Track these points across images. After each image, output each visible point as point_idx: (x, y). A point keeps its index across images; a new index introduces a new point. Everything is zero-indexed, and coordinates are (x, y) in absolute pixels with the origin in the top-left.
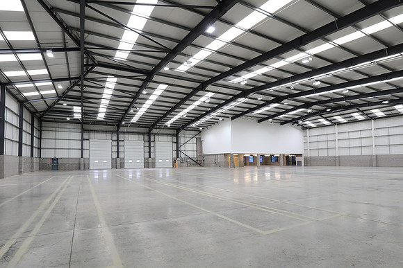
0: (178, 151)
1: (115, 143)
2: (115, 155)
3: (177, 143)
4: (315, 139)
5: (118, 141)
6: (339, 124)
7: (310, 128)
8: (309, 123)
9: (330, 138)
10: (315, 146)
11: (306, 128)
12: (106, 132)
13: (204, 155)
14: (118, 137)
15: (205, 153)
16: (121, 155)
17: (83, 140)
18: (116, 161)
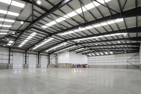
0: (49, 62)
1: (25, 58)
2: (24, 63)
3: (49, 59)
4: (91, 60)
5: (26, 56)
6: (97, 55)
7: (90, 56)
8: (90, 55)
9: (95, 59)
10: (91, 62)
11: (89, 56)
12: (21, 52)
13: (58, 64)
14: (26, 55)
15: (59, 63)
16: (27, 63)
17: (9, 55)
18: (25, 65)
